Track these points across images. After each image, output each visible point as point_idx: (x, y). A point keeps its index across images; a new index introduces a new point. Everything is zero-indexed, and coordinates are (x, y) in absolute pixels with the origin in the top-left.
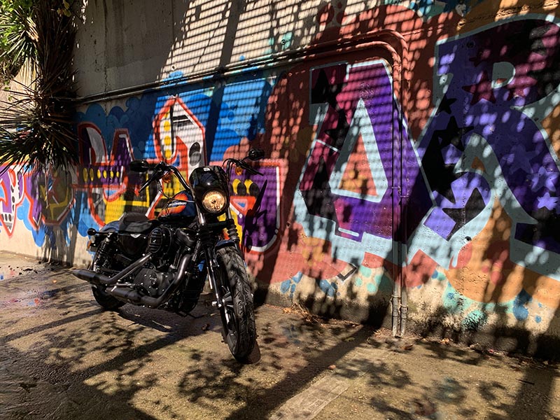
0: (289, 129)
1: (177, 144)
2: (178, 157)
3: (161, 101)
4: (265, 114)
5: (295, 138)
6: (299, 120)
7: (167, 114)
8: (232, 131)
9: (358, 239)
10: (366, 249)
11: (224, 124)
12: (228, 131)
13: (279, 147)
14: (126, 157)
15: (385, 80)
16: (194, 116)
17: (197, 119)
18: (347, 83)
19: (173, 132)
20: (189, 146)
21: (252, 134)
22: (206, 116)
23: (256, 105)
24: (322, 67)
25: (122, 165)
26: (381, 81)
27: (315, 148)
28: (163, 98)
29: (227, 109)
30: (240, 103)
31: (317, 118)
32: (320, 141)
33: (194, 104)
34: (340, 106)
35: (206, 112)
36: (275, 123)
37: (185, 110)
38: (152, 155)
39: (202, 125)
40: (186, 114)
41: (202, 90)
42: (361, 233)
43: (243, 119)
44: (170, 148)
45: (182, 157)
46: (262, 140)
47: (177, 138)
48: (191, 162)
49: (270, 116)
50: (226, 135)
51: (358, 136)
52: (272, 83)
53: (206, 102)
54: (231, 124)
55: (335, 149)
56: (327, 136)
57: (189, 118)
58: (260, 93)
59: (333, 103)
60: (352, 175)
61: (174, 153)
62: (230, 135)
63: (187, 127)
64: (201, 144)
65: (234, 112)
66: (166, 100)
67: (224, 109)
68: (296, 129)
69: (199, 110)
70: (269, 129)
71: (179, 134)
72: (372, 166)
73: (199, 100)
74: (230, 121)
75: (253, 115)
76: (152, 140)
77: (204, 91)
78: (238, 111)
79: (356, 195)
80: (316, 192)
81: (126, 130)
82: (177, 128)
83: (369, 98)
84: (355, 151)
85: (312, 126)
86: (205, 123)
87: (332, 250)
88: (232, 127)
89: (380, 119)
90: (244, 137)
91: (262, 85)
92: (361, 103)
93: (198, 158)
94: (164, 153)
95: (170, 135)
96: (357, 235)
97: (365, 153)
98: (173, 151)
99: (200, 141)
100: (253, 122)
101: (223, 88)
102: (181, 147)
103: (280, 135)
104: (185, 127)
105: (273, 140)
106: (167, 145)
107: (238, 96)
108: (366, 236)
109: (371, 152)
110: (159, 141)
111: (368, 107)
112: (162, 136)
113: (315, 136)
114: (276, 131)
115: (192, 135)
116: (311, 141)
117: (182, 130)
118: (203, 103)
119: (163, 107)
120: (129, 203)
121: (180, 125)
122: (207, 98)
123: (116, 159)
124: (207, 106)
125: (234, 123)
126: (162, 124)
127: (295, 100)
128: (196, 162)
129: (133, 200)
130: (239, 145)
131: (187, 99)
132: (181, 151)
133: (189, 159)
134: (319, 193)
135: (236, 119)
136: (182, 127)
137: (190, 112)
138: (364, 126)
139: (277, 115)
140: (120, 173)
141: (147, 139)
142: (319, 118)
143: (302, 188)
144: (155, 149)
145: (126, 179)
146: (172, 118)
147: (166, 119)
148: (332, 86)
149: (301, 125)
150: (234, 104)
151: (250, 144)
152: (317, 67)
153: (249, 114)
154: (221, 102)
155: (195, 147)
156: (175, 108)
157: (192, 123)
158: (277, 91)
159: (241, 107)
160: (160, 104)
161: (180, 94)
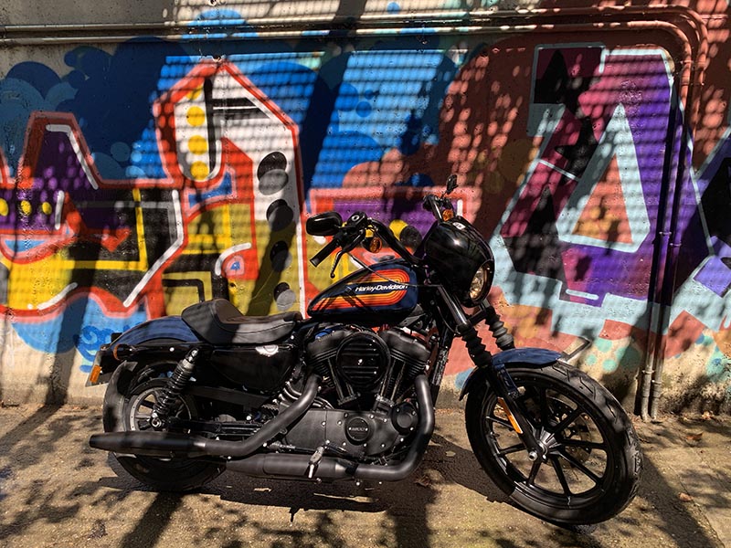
0: (487, 140)
1: (224, 152)
2: (228, 177)
3: (178, 63)
4: (440, 111)
5: (497, 154)
6: (507, 127)
7: (195, 91)
8: (365, 136)
9: (597, 303)
10: (606, 315)
11: (346, 123)
12: (355, 135)
13: (465, 167)
14: (71, 172)
15: (662, 81)
16: (272, 103)
17: (277, 107)
18: (600, 77)
19: (211, 128)
20: (257, 158)
21: (409, 144)
22: (304, 105)
23: (422, 94)
24: (558, 46)
25: (59, 187)
26: (654, 81)
27: (535, 172)
28: (184, 59)
29: (355, 95)
30: (385, 88)
31: (542, 127)
32: (544, 162)
33: (271, 80)
34: (583, 112)
35: (302, 97)
36: (460, 128)
37: (248, 88)
38: (154, 171)
39: (289, 119)
40: (249, 96)
41: (294, 54)
42: (601, 294)
43: (391, 116)
44: (206, 158)
45: (238, 177)
46: (431, 154)
47: (224, 140)
48: (261, 187)
49: (449, 116)
50: (351, 142)
51: (611, 158)
52: (457, 61)
53: (304, 78)
54: (362, 123)
55: (571, 176)
56: (558, 155)
57: (258, 104)
58: (430, 74)
59: (573, 106)
60: (595, 213)
61: (217, 170)
62: (359, 142)
63: (252, 121)
64: (289, 156)
65: (371, 102)
66: (192, 64)
67: (346, 95)
68: (501, 141)
69: (283, 91)
70: (447, 137)
71: (231, 134)
72: (629, 201)
73: (285, 72)
74: (359, 118)
75: (413, 111)
76: (153, 141)
77: (297, 57)
78: (380, 102)
79: (599, 243)
80: (530, 239)
81: (70, 116)
82: (222, 122)
83: (633, 104)
84: (603, 179)
85: (532, 138)
86: (299, 117)
87: (553, 320)
88: (363, 129)
89: (647, 136)
90: (391, 147)
91: (436, 60)
92: (620, 110)
93: (281, 180)
94: (189, 167)
95: (204, 134)
96: (595, 297)
97: (619, 183)
98: (212, 165)
99: (286, 149)
100: (413, 124)
101: (346, 57)
102: (234, 158)
103: (469, 148)
104: (245, 121)
105: (454, 155)
106: (194, 152)
107: (381, 74)
108: (609, 298)
109: (629, 182)
110: (173, 146)
111: (630, 117)
112: (179, 135)
113: (535, 153)
114: (462, 141)
115: (266, 138)
116: (529, 161)
117: (239, 126)
118: (295, 78)
119: (183, 76)
120: (86, 265)
121: (233, 117)
122: (309, 71)
123: (37, 173)
124: (305, 85)
125: (370, 122)
126: (182, 110)
127: (503, 92)
128: (274, 188)
129: (97, 259)
130: (380, 162)
131: (252, 67)
132: (235, 165)
133: (256, 182)
134: (536, 241)
135: (375, 116)
136: (237, 121)
137: (260, 92)
138: (622, 143)
139: (465, 115)
140: (53, 204)
141: (138, 138)
142: (546, 126)
143: (505, 232)
144: (163, 158)
145: (75, 217)
146: (209, 101)
147: (191, 101)
148: (573, 79)
149: (510, 135)
150: (369, 87)
151: (404, 160)
152: (550, 46)
153: (406, 109)
154: (340, 81)
155: (273, 161)
156: (218, 82)
157: (264, 115)
158: (467, 75)
159: (387, 95)
160: (174, 71)
161: (232, 57)
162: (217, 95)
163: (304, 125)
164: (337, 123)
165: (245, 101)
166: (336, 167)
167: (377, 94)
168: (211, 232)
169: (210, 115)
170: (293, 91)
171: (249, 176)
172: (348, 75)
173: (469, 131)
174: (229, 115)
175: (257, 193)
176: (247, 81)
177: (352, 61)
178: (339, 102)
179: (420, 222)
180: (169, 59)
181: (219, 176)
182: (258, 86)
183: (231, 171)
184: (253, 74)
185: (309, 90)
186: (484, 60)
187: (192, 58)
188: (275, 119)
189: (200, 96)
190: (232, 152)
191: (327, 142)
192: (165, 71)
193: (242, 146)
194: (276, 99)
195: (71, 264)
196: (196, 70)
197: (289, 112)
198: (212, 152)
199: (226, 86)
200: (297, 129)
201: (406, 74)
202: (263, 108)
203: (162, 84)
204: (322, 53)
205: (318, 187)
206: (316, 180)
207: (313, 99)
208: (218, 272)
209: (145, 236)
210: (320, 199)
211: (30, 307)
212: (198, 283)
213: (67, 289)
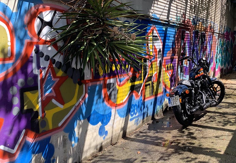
5: (179, 49)
9: (186, 77)
12: (168, 45)
13: (177, 52)
18: (186, 36)
19: (153, 43)
20: (158, 50)
23: (173, 37)
24: (183, 30)
26: (189, 37)
34: (185, 42)
42: (186, 75)
46: (174, 49)
47: (154, 46)
52: (176, 31)
54: (169, 43)
58: (174, 33)
62: (168, 47)
63: (158, 41)
67: (167, 36)
71: (155, 44)
73: (161, 30)
74: (168, 41)
75: (173, 40)
77: (163, 27)
79: (186, 66)
85: (181, 46)
89: (188, 46)
90: (171, 48)
93: (160, 55)
98: (153, 52)
99: (161, 48)
105: (176, 49)
112: (149, 45)
113: (182, 49)
115: (159, 46)
116: (181, 51)
117: (156, 42)
120: (133, 83)
122: (163, 31)
128: (160, 57)
129: (135, 81)
130: (170, 51)
132: (156, 52)
134: (182, 66)
135: (170, 41)
142: (182, 44)
145: (132, 69)
148: (184, 36)
150: (169, 35)
151: (172, 50)
155: (160, 51)
158: (177, 34)
161: (156, 26)
162: (154, 35)
163: (163, 42)
164: (166, 42)
165: (156, 37)
166: (166, 52)
167: (170, 37)
168: (152, 70)
169: (153, 40)
170: (162, 35)
171: (157, 55)
172: (168, 32)
173: (177, 45)
174: (155, 40)
175: (158, 59)
177: (168, 30)
178: (167, 38)
179: (173, 64)
180: (149, 25)
181: (153, 55)
183: (155, 54)
184: (158, 30)
186: (178, 31)
187: (151, 25)
188: (160, 41)
189: (152, 35)
190: (155, 49)
191: (165, 47)
192: (148, 28)
193: (157, 47)
194: (160, 36)
195: (130, 84)
196: (151, 28)
197: (162, 40)
198: (153, 49)
199: (155, 33)
200: (162, 44)
201: (172, 33)
202: (159, 38)
203: (147, 31)
204: (165, 27)
205: (164, 57)
206: (164, 55)
208: (152, 81)
209: (143, 73)
210: (165, 60)
211: (121, 102)
212: (149, 84)
213: (129, 93)
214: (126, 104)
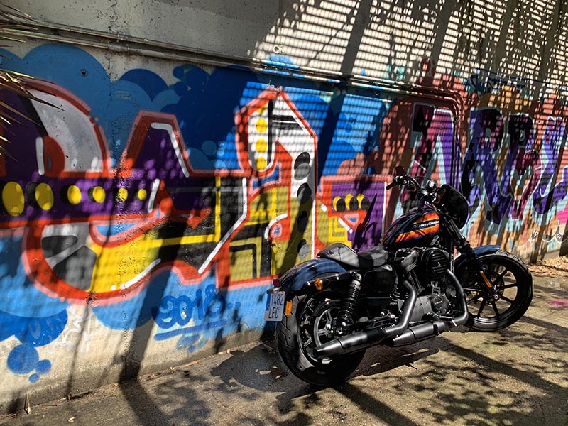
0: (397, 149)
1: (277, 152)
2: (277, 169)
3: (254, 88)
4: (380, 133)
5: (400, 158)
6: (404, 143)
7: (264, 109)
8: (349, 144)
11: (341, 136)
12: (344, 144)
13: (389, 164)
14: (169, 164)
15: (450, 125)
16: (305, 121)
17: (308, 125)
18: (434, 121)
19: (270, 135)
20: (295, 156)
21: (367, 149)
22: (321, 124)
23: (373, 123)
24: (421, 104)
25: (157, 176)
26: (448, 125)
27: (413, 167)
28: (258, 85)
29: (345, 120)
30: (359, 118)
31: (416, 144)
32: (416, 162)
33: (306, 107)
34: (429, 137)
35: (321, 119)
36: (387, 143)
37: (294, 110)
38: (231, 164)
39: (314, 132)
40: (294, 116)
41: (319, 92)
43: (360, 134)
44: (265, 156)
45: (284, 170)
46: (376, 157)
47: (278, 144)
48: (296, 176)
49: (384, 136)
50: (343, 148)
51: (437, 160)
52: (387, 107)
53: (322, 107)
54: (348, 137)
55: (425, 169)
56: (421, 158)
57: (298, 121)
58: (377, 113)
59: (425, 135)
61: (271, 163)
62: (346, 148)
63: (295, 132)
64: (312, 156)
65: (352, 125)
66: (262, 90)
67: (342, 120)
68: (401, 150)
69: (312, 115)
70: (382, 148)
71: (282, 140)
73: (314, 103)
74: (347, 134)
75: (369, 132)
76: (233, 142)
77: (320, 94)
78: (357, 126)
81: (173, 117)
82: (277, 131)
83: (443, 135)
84: (434, 171)
85: (412, 149)
86: (319, 131)
88: (351, 141)
89: (446, 150)
90: (360, 152)
91: (379, 105)
92: (439, 138)
93: (307, 171)
94: (255, 162)
95: (266, 139)
97: (439, 173)
98: (269, 160)
99: (311, 151)
100: (369, 138)
101: (344, 96)
102: (283, 156)
103: (390, 154)
104: (290, 131)
105: (384, 157)
106: (259, 152)
107: (358, 110)
109: (441, 172)
110: (246, 146)
111: (442, 141)
112: (251, 139)
113: (413, 157)
114: (388, 150)
115: (301, 144)
116: (411, 161)
117: (287, 135)
118: (318, 107)
119: (256, 97)
120: (172, 241)
121: (284, 128)
122: (323, 103)
123: (138, 165)
124: (323, 112)
125: (351, 137)
126: (253, 121)
127: (402, 126)
128: (304, 176)
129: (183, 236)
130: (355, 160)
131: (297, 97)
132: (283, 161)
133: (293, 172)
135: (353, 133)
136: (286, 131)
137: (300, 114)
138: (440, 154)
139: (389, 136)
140: (149, 192)
141: (223, 139)
142: (417, 144)
143: (402, 201)
144: (239, 155)
145: (167, 203)
146: (270, 116)
147: (260, 116)
148: (426, 121)
149: (405, 147)
150: (352, 116)
151: (365, 159)
152: (418, 103)
153: (366, 131)
154: (340, 112)
155: (304, 158)
156: (277, 105)
157: (301, 129)
158: (390, 115)
159: (359, 122)
160: (251, 93)
161: (287, 88)
162: (275, 113)
163: (321, 136)
164: (336, 136)
165: (290, 118)
166: (335, 163)
167: (355, 121)
168: (265, 208)
169: (270, 126)
170: (317, 115)
171: (290, 169)
172: (344, 108)
173: (391, 145)
174: (282, 127)
175: (293, 180)
176: (294, 106)
177: (346, 100)
178: (339, 124)
179: (370, 196)
180: (250, 84)
181: (272, 169)
182: (299, 110)
183: (280, 165)
184: (296, 102)
185: (325, 115)
186: (396, 108)
187: (263, 86)
188: (305, 131)
189: (266, 112)
190: (282, 152)
191: (332, 147)
192: (245, 92)
193: (288, 148)
194: (308, 119)
195: (158, 243)
196: (264, 94)
197: (314, 128)
198: (270, 152)
199: (282, 108)
200: (317, 139)
201: (367, 111)
202: (301, 124)
203: (243, 101)
204: (332, 93)
205: (326, 175)
206: (325, 171)
207: (326, 121)
208: (266, 236)
209: (221, 215)
210: (326, 183)
211: (114, 288)
212: (253, 247)
213: (151, 266)
214: (137, 295)
